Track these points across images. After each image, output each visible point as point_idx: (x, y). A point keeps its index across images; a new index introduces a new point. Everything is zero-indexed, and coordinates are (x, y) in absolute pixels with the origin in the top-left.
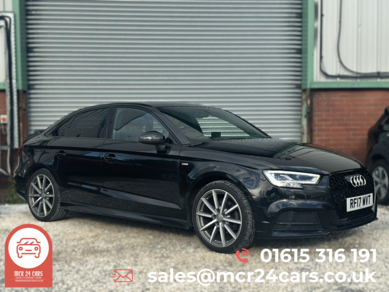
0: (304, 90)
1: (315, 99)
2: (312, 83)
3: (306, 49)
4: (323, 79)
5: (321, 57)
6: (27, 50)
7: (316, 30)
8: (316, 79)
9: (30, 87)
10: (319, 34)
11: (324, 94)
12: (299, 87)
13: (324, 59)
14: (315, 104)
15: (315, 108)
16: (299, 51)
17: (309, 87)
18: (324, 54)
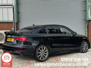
6: (18, 13)
9: (19, 21)
10: (90, 6)
16: (85, 11)
17: (87, 20)
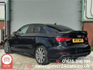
0: (81, 22)
1: (84, 24)
2: (83, 20)
3: (82, 11)
4: (86, 19)
5: (86, 13)
7: (85, 6)
8: (85, 19)
9: (11, 20)
10: (86, 7)
11: (87, 23)
12: (80, 21)
13: (87, 14)
14: (84, 26)
15: (84, 27)
16: (81, 12)
17: (82, 21)
18: (87, 12)
